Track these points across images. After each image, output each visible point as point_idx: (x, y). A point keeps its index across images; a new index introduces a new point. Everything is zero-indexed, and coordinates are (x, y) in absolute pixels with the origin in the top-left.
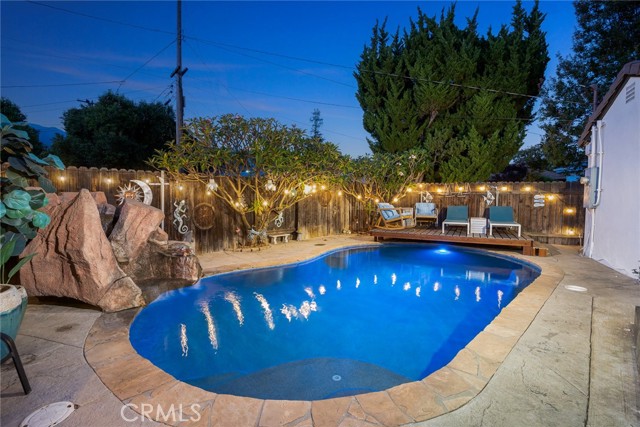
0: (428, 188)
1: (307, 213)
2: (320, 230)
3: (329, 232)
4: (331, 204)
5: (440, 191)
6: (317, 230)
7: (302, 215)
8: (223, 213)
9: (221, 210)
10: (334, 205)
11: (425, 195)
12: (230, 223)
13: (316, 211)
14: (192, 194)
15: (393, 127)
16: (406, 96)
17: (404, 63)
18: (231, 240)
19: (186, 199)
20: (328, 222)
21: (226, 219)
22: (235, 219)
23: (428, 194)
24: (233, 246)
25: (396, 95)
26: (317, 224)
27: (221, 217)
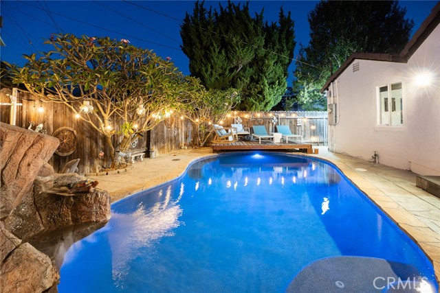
0: (239, 115)
1: (157, 134)
2: (166, 147)
3: (172, 149)
4: (173, 126)
5: (246, 116)
6: (163, 147)
7: (153, 136)
8: (84, 137)
9: (82, 133)
10: (175, 127)
11: (237, 119)
12: (91, 147)
13: (163, 132)
14: (51, 117)
15: (214, 73)
16: (223, 52)
17: (220, 31)
18: (92, 164)
19: (44, 123)
20: (171, 141)
21: (87, 143)
22: (97, 143)
23: (239, 118)
24: (95, 170)
25: (217, 50)
26: (164, 143)
27: (82, 142)
